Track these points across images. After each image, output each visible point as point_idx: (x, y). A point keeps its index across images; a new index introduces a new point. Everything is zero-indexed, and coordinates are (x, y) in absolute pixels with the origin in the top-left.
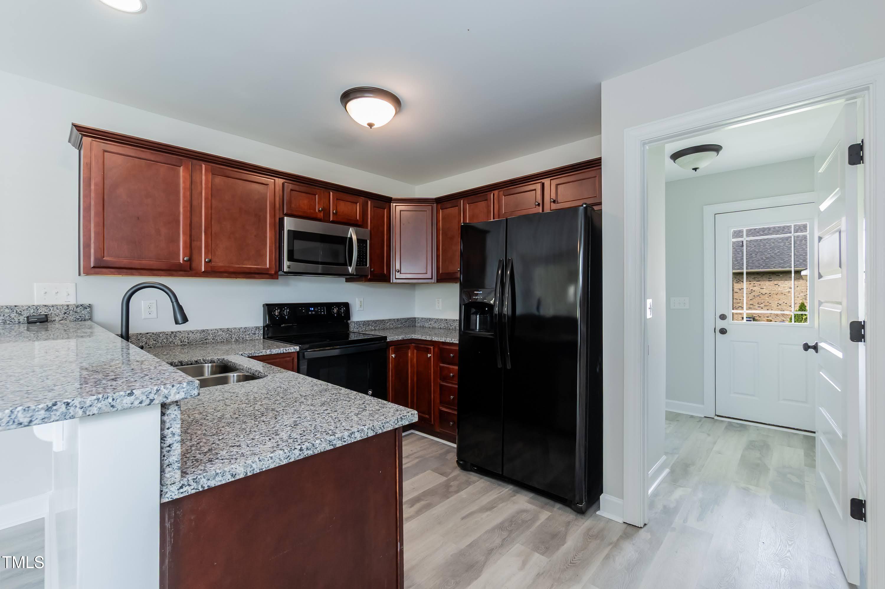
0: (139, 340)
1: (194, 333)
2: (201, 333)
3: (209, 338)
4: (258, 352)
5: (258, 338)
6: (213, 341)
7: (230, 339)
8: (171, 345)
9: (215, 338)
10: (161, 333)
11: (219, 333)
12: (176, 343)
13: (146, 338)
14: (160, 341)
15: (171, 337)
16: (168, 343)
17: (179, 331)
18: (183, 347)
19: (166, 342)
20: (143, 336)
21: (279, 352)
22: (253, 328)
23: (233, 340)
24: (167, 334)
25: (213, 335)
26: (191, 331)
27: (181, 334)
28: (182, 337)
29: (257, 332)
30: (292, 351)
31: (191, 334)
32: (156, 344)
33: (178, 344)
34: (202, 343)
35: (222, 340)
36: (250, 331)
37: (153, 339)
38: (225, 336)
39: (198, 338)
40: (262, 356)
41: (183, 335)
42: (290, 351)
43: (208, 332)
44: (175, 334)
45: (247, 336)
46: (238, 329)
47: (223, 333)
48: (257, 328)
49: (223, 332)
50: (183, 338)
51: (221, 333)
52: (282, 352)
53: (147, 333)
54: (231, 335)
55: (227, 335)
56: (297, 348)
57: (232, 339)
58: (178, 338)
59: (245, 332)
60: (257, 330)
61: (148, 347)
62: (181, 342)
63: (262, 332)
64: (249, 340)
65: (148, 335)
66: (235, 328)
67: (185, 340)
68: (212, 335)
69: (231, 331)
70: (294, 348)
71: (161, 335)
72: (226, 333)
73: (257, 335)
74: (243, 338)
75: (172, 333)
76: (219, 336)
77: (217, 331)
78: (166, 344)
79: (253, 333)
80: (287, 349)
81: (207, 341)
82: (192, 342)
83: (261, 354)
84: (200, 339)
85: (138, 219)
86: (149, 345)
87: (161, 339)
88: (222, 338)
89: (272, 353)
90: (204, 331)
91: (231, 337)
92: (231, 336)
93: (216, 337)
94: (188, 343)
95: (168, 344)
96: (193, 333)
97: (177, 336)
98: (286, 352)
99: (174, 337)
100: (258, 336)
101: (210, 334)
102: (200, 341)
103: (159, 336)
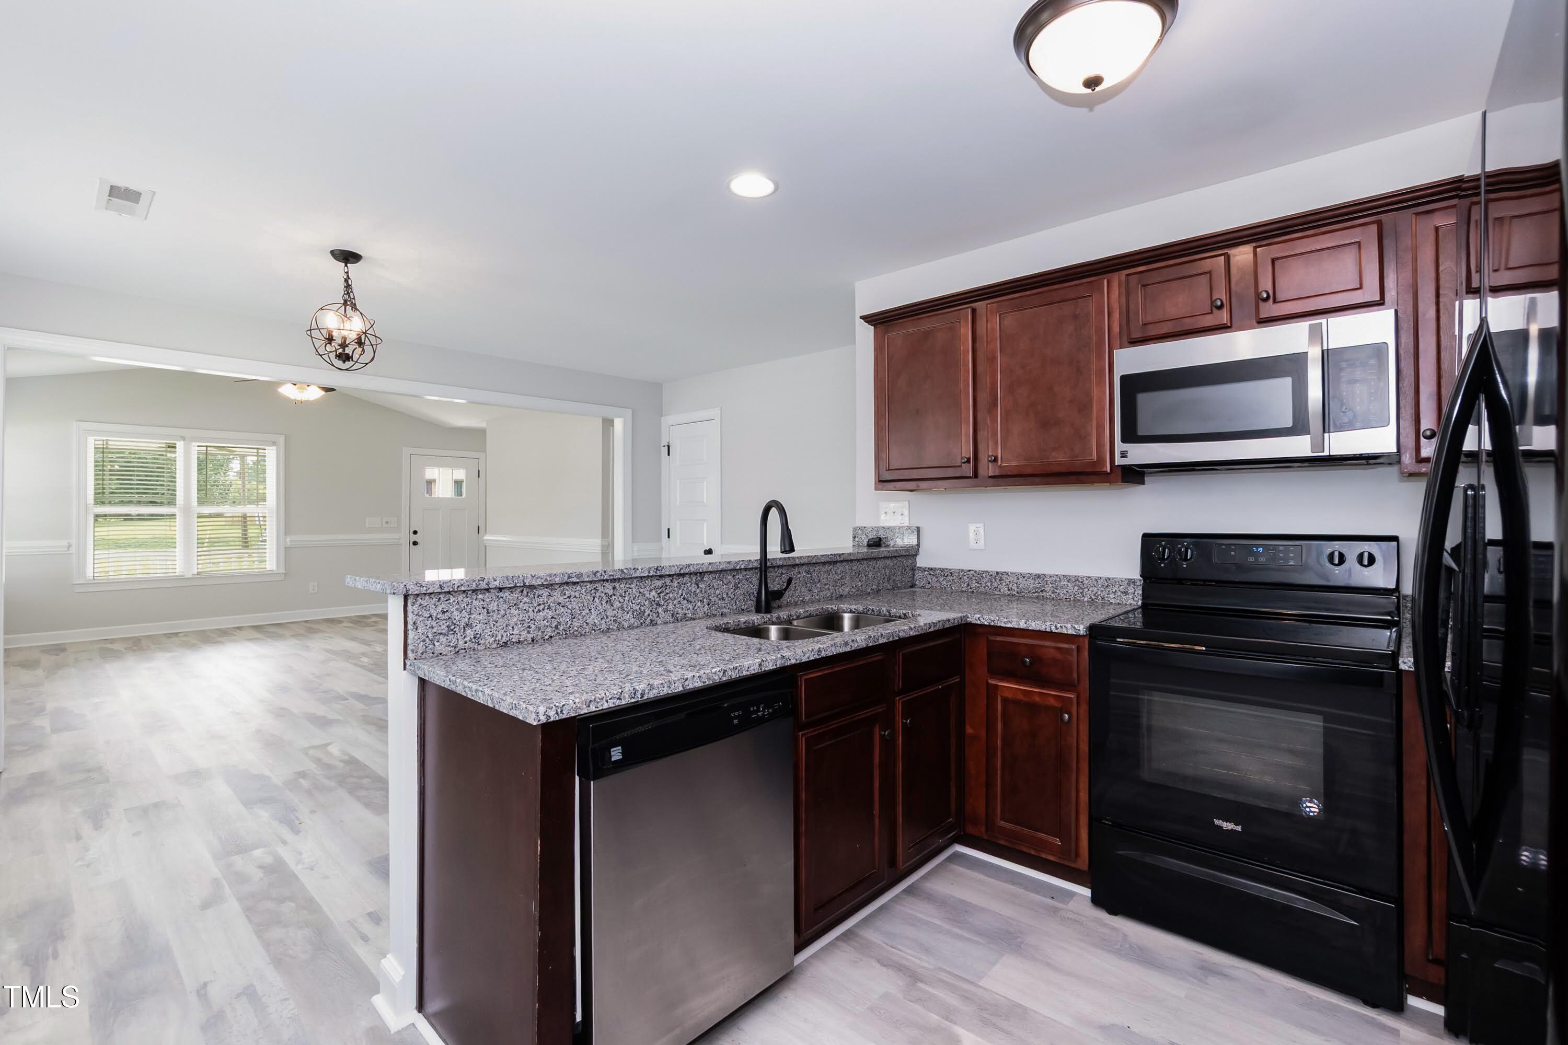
0: (960, 578)
1: (1025, 579)
2: (1035, 580)
3: (1047, 589)
4: (1005, 620)
5: (1132, 602)
6: (1052, 595)
7: (1080, 595)
8: (996, 592)
9: (1056, 591)
10: (984, 572)
11: (1062, 583)
12: (1002, 590)
13: (968, 578)
14: (984, 585)
15: (995, 580)
17: (1005, 572)
18: (1011, 599)
20: (965, 574)
21: (1043, 629)
22: (1122, 581)
23: (1086, 599)
24: (992, 575)
25: (1054, 585)
26: (1021, 575)
27: (1007, 576)
28: (1010, 582)
29: (1131, 590)
30: (1070, 632)
31: (1021, 579)
32: (978, 587)
34: (1037, 598)
35: (1068, 596)
36: (1117, 586)
37: (975, 579)
38: (1072, 589)
39: (1031, 587)
40: (1011, 628)
41: (1011, 579)
42: (1064, 631)
43: (1046, 579)
44: (1001, 575)
45: (1112, 596)
46: (1093, 578)
47: (1069, 584)
48: (1131, 582)
49: (1068, 581)
50: (1011, 585)
51: (1065, 583)
52: (1048, 630)
53: (970, 571)
54: (1082, 589)
55: (1076, 588)
56: (1081, 629)
57: (1083, 596)
58: (1004, 584)
59: (1107, 586)
60: (1130, 585)
61: (970, 590)
62: (1009, 590)
63: (1141, 592)
64: (1115, 603)
65: (970, 573)
66: (1089, 577)
67: (1013, 589)
68: (1051, 585)
69: (1082, 582)
70: (1074, 627)
71: (984, 575)
72: (1073, 584)
73: (1131, 597)
74: (1103, 599)
75: (997, 573)
76: (1062, 587)
77: (1059, 579)
78: (990, 589)
79: (1123, 590)
80: (1059, 625)
81: (1044, 593)
82: (1022, 592)
83: (1009, 625)
84: (1034, 588)
86: (971, 588)
87: (985, 581)
88: (1066, 591)
89: (1030, 628)
90: (1039, 576)
91: (1082, 593)
92: (1081, 591)
93: (1057, 589)
94: (1018, 593)
96: (1024, 577)
97: (1003, 580)
98: (1056, 631)
99: (1000, 580)
100: (1133, 598)
101: (1049, 582)
103: (983, 577)
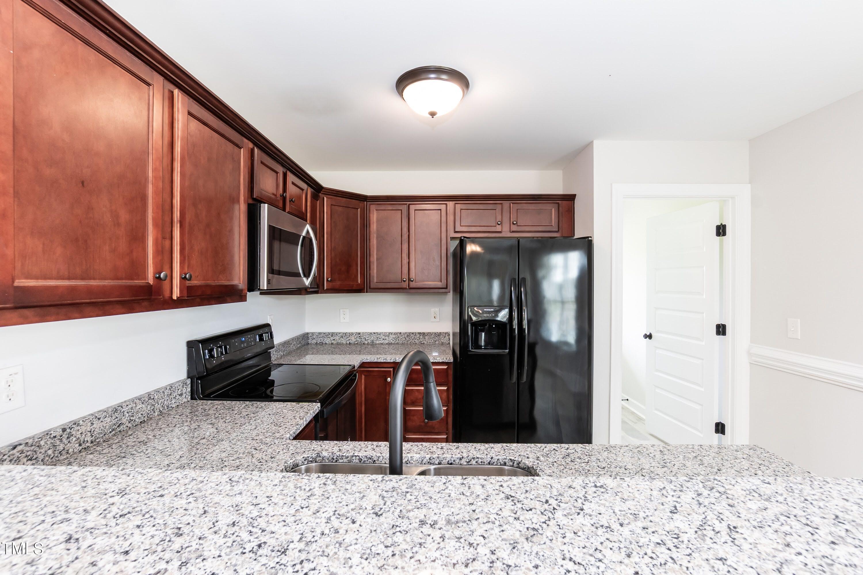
1: (101, 420)
2: (111, 416)
3: (124, 421)
5: (185, 400)
9: (131, 418)
11: (138, 407)
15: (61, 440)
16: (56, 455)
17: (74, 424)
18: (84, 455)
19: (53, 455)
22: (178, 384)
23: (156, 414)
24: (55, 437)
25: (130, 413)
26: (96, 417)
27: (78, 428)
28: (81, 434)
29: (184, 390)
31: (95, 423)
33: (75, 450)
34: (114, 435)
35: (142, 419)
36: (175, 390)
38: (145, 409)
39: (107, 427)
41: (83, 429)
43: (123, 410)
44: (68, 430)
45: (173, 401)
46: (161, 390)
47: (144, 406)
48: (183, 382)
49: (142, 402)
50: (83, 436)
51: (140, 405)
54: (153, 405)
57: (154, 412)
58: (74, 439)
59: (170, 394)
60: (182, 386)
62: (80, 445)
63: (189, 389)
64: (175, 408)
66: (158, 390)
67: (86, 440)
68: (127, 415)
69: (153, 398)
72: (146, 404)
73: (184, 396)
74: (168, 407)
75: (64, 430)
76: (137, 412)
77: (134, 404)
79: (179, 393)
81: (122, 427)
82: (97, 439)
84: (110, 427)
85: (83, 183)
87: (43, 450)
88: (142, 414)
90: (115, 410)
91: (153, 409)
92: (153, 407)
93: (133, 416)
94: (91, 443)
95: (57, 457)
96: (99, 419)
97: (72, 435)
99: (68, 438)
101: (125, 412)
102: (111, 432)
